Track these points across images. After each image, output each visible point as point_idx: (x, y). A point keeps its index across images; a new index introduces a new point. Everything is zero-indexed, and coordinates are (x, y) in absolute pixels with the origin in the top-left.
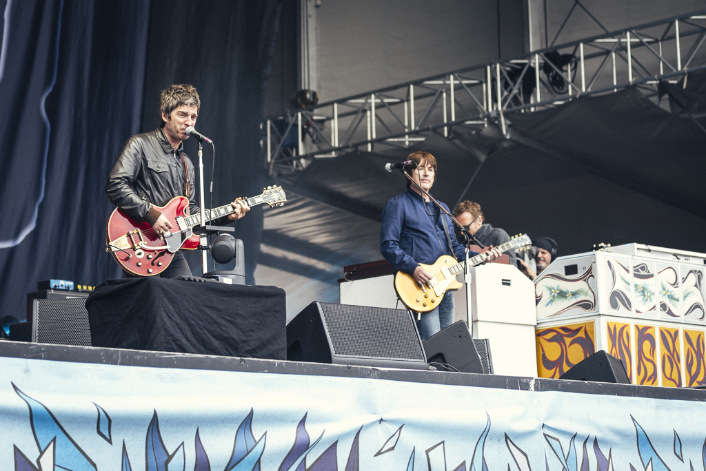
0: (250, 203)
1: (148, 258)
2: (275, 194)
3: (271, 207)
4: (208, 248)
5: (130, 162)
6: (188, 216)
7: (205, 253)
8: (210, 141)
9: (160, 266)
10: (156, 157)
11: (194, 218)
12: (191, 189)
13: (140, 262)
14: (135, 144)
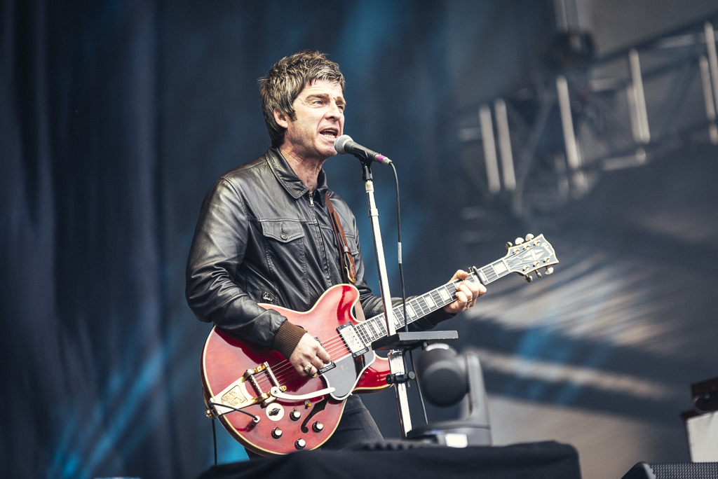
0: (484, 278)
1: (293, 418)
2: (533, 252)
3: (528, 279)
4: (408, 378)
5: (225, 230)
6: (362, 323)
7: (402, 389)
8: (387, 160)
9: (318, 431)
10: (275, 211)
11: (374, 324)
12: (356, 261)
13: (277, 428)
14: (229, 192)
